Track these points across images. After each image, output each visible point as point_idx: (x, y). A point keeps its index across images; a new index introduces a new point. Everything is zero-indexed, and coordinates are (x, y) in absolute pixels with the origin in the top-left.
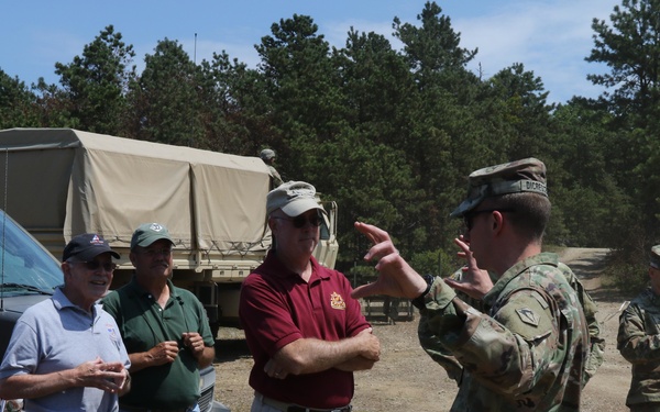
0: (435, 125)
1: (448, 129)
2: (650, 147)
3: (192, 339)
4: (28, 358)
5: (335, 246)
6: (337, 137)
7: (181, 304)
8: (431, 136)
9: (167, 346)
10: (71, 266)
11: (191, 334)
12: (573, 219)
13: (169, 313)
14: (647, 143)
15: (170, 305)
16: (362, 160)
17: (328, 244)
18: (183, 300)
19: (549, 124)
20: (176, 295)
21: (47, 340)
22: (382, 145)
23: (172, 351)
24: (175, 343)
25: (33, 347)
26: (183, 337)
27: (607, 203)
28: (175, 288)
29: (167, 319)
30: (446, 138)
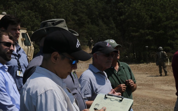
0: (48, 3)
1: (52, 4)
2: (126, 9)
3: (130, 82)
4: (88, 94)
5: (33, 48)
6: (12, 8)
7: (124, 68)
8: (46, 7)
9: (122, 86)
10: (98, 55)
11: (129, 80)
12: (89, 36)
13: (120, 73)
14: (125, 8)
15: (119, 70)
16: (23, 16)
17: (31, 48)
18: (124, 67)
19: (82, 2)
20: (121, 65)
21: (95, 86)
22: (29, 11)
23: (124, 88)
24: (124, 84)
25: (89, 89)
26: (126, 82)
27: (100, 30)
28: (120, 63)
29: (119, 75)
30: (52, 7)
